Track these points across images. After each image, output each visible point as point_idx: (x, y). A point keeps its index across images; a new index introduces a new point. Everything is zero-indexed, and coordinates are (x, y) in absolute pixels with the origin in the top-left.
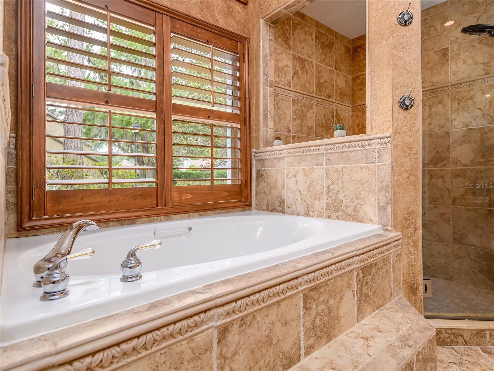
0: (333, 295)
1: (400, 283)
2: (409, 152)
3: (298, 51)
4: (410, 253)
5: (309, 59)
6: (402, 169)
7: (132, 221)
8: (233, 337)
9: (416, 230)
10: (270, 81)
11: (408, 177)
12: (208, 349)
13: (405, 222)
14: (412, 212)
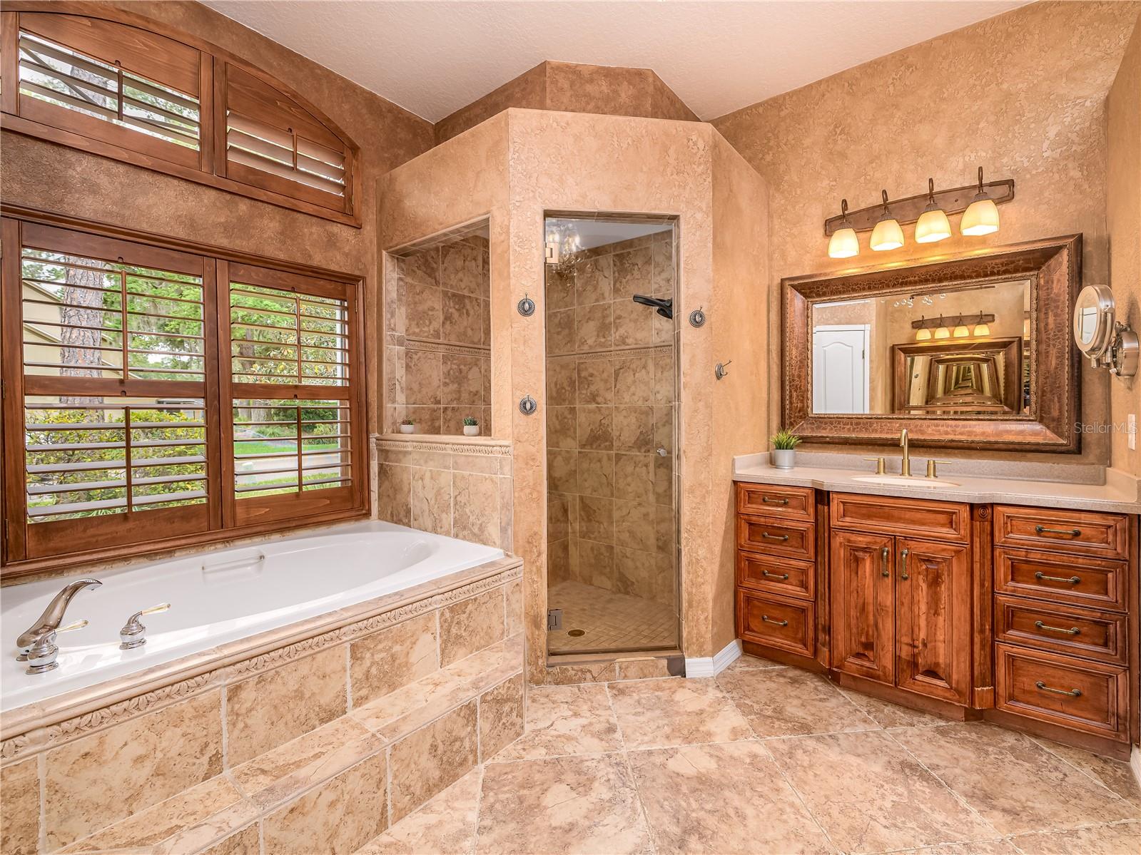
0: (399, 640)
1: (520, 618)
2: (532, 463)
3: (452, 287)
4: (533, 581)
5: (472, 295)
6: (524, 484)
7: (169, 552)
8: (248, 695)
9: (539, 554)
10: (399, 337)
11: (531, 494)
12: (216, 706)
13: (527, 546)
14: (535, 534)
